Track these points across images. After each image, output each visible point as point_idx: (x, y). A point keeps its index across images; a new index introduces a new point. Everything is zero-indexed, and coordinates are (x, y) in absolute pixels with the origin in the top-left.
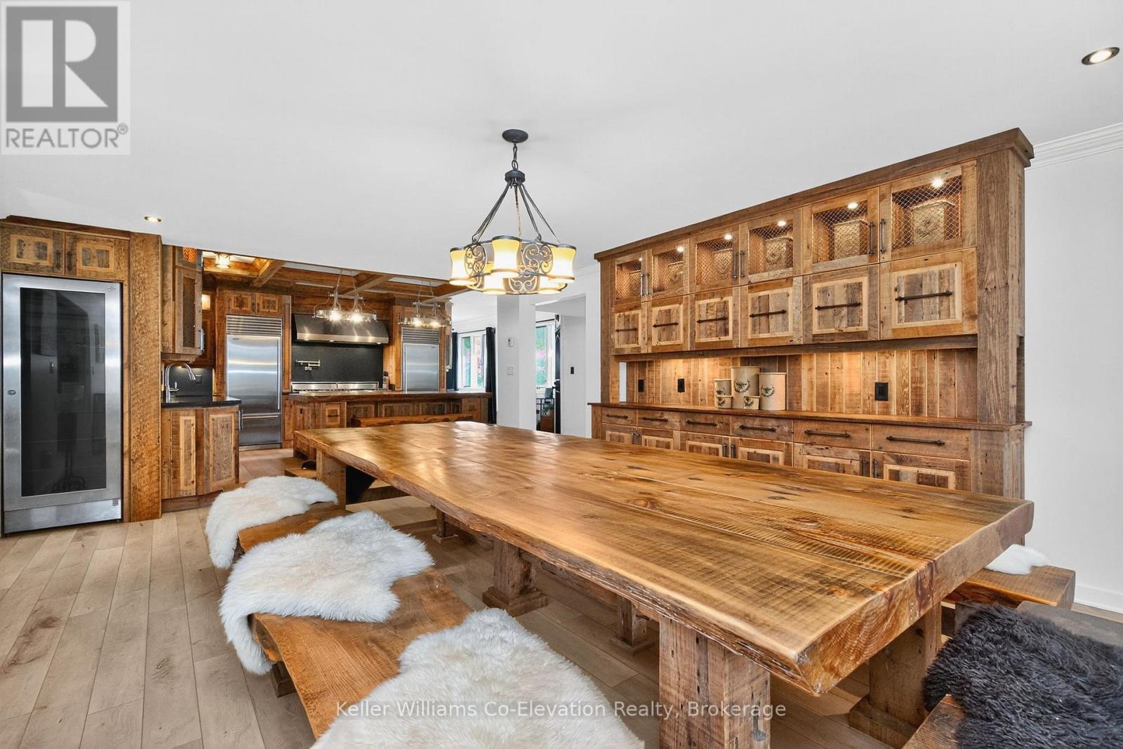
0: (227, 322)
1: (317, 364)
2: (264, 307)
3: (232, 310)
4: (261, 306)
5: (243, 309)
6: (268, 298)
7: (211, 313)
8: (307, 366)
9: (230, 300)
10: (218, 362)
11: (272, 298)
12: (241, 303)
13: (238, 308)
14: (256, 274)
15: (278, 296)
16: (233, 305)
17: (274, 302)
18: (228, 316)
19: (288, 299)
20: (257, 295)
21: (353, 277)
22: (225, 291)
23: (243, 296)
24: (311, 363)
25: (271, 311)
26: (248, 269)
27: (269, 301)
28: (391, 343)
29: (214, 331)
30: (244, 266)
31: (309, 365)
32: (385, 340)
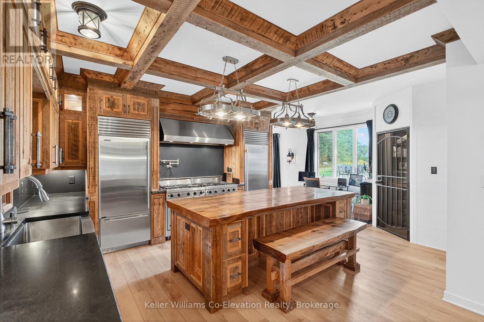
0: (99, 123)
1: (176, 162)
2: (134, 109)
3: (104, 110)
4: (132, 109)
5: (115, 110)
6: (139, 101)
7: (83, 114)
8: (168, 164)
9: (102, 100)
10: (90, 164)
11: (142, 100)
12: (112, 104)
13: (109, 109)
14: (130, 63)
15: (147, 99)
16: (104, 105)
17: (144, 104)
18: (99, 117)
19: (156, 103)
20: (129, 96)
21: (225, 76)
22: (95, 91)
23: (114, 97)
24: (171, 162)
25: (142, 113)
26: (122, 56)
27: (139, 104)
28: (236, 144)
29: (86, 132)
30: (118, 52)
31: (170, 163)
32: (232, 142)
